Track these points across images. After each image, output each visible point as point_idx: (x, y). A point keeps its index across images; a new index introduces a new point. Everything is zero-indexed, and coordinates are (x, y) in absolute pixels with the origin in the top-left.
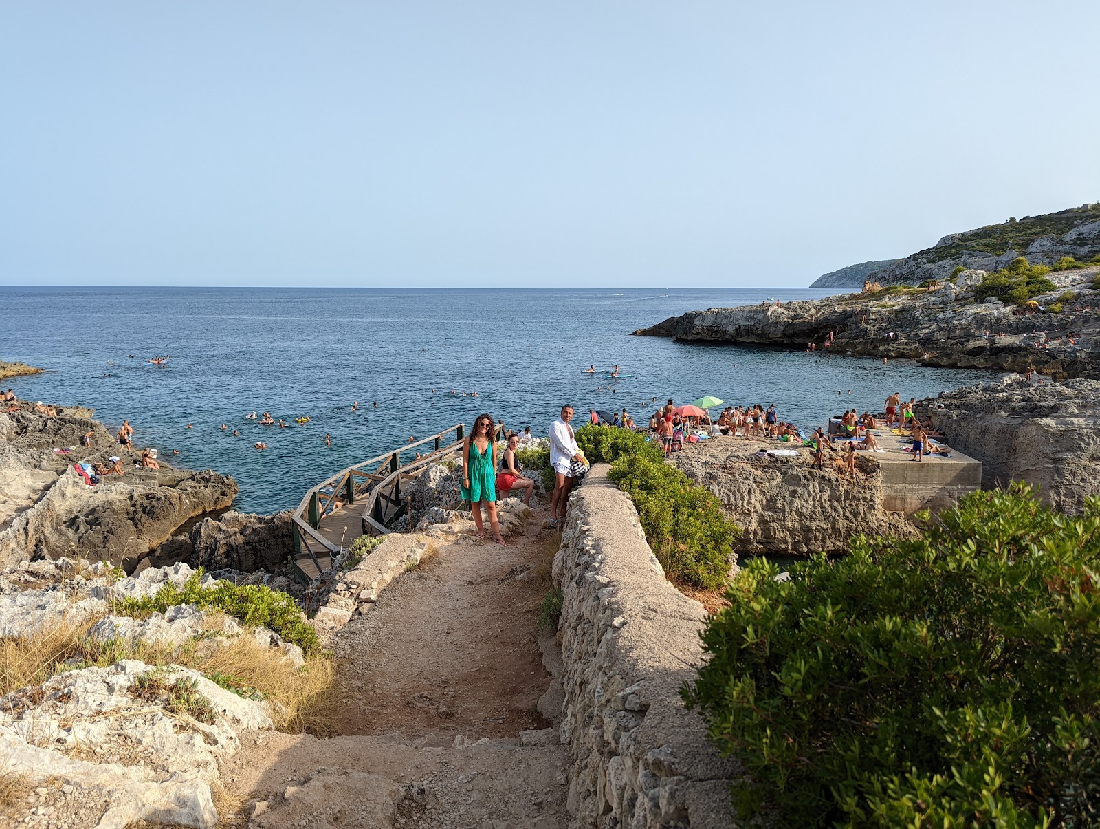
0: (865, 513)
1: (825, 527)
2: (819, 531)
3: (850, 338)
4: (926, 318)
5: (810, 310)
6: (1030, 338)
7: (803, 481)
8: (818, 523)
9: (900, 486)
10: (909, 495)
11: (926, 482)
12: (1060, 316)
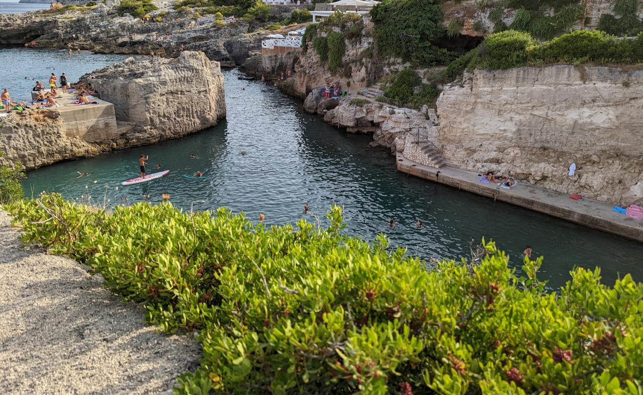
0: (56, 141)
1: (34, 152)
2: (30, 156)
3: (48, 39)
4: (93, 25)
5: (17, 20)
6: (149, 36)
7: (14, 130)
8: (29, 151)
9: (74, 122)
10: (79, 127)
11: (87, 118)
12: (162, 24)
